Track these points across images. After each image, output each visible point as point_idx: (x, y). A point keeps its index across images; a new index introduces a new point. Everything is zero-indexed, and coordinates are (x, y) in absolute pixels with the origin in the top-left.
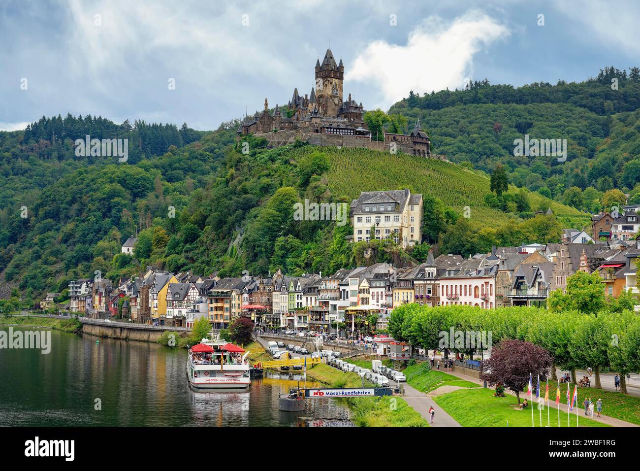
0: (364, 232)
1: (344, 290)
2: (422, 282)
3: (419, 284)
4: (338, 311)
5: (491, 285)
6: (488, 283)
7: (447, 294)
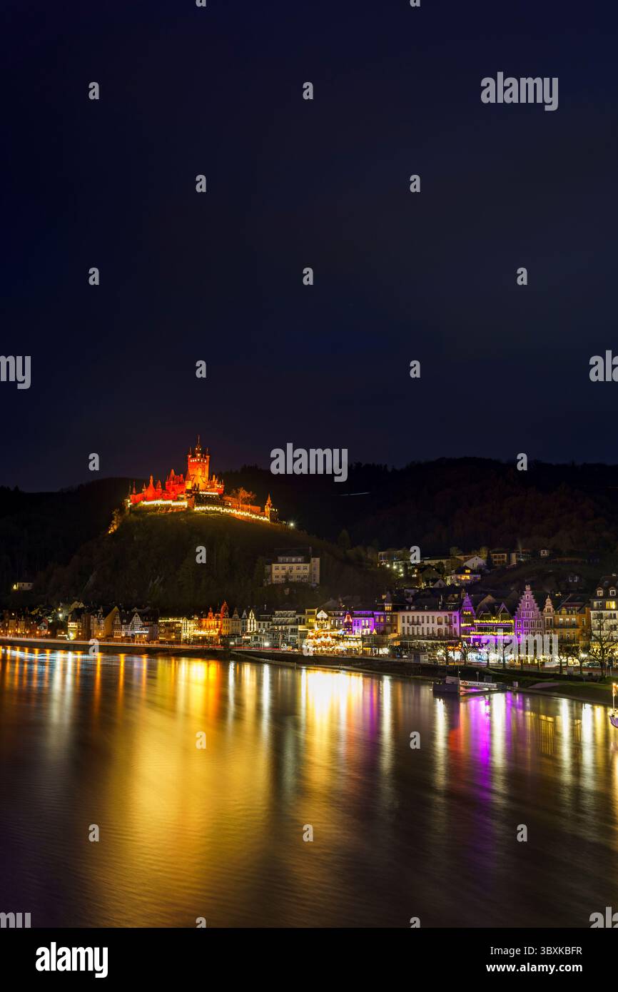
0: (280, 577)
1: (300, 618)
2: (383, 613)
3: (380, 616)
4: (299, 633)
5: (455, 617)
6: (451, 615)
7: (408, 622)
